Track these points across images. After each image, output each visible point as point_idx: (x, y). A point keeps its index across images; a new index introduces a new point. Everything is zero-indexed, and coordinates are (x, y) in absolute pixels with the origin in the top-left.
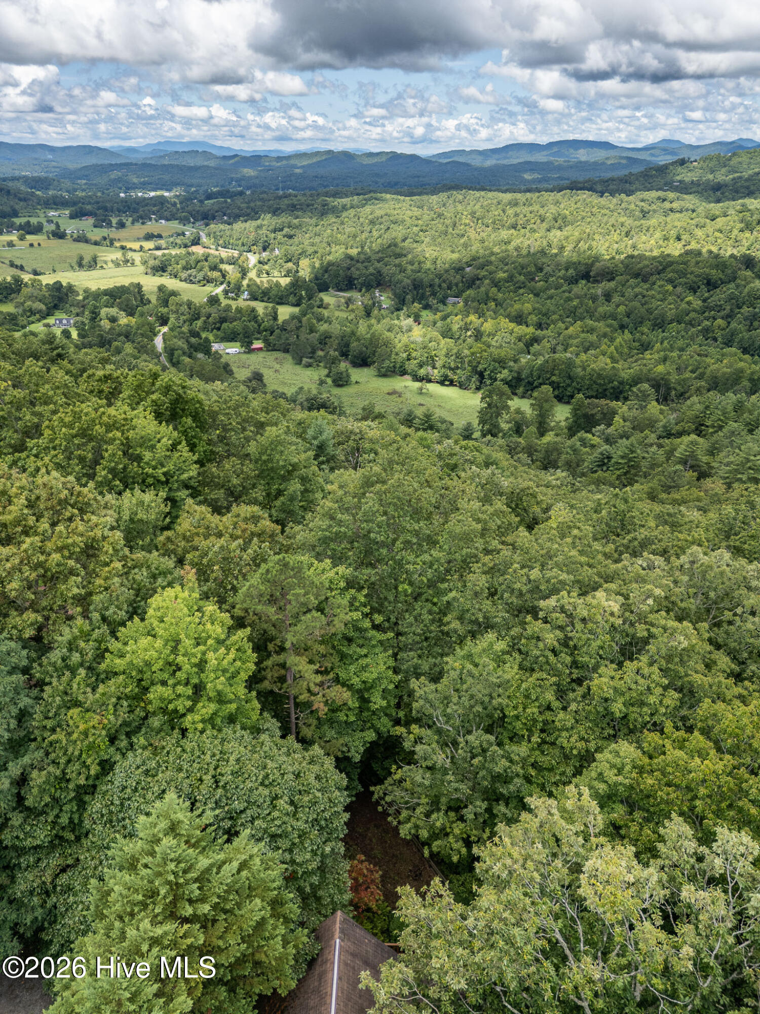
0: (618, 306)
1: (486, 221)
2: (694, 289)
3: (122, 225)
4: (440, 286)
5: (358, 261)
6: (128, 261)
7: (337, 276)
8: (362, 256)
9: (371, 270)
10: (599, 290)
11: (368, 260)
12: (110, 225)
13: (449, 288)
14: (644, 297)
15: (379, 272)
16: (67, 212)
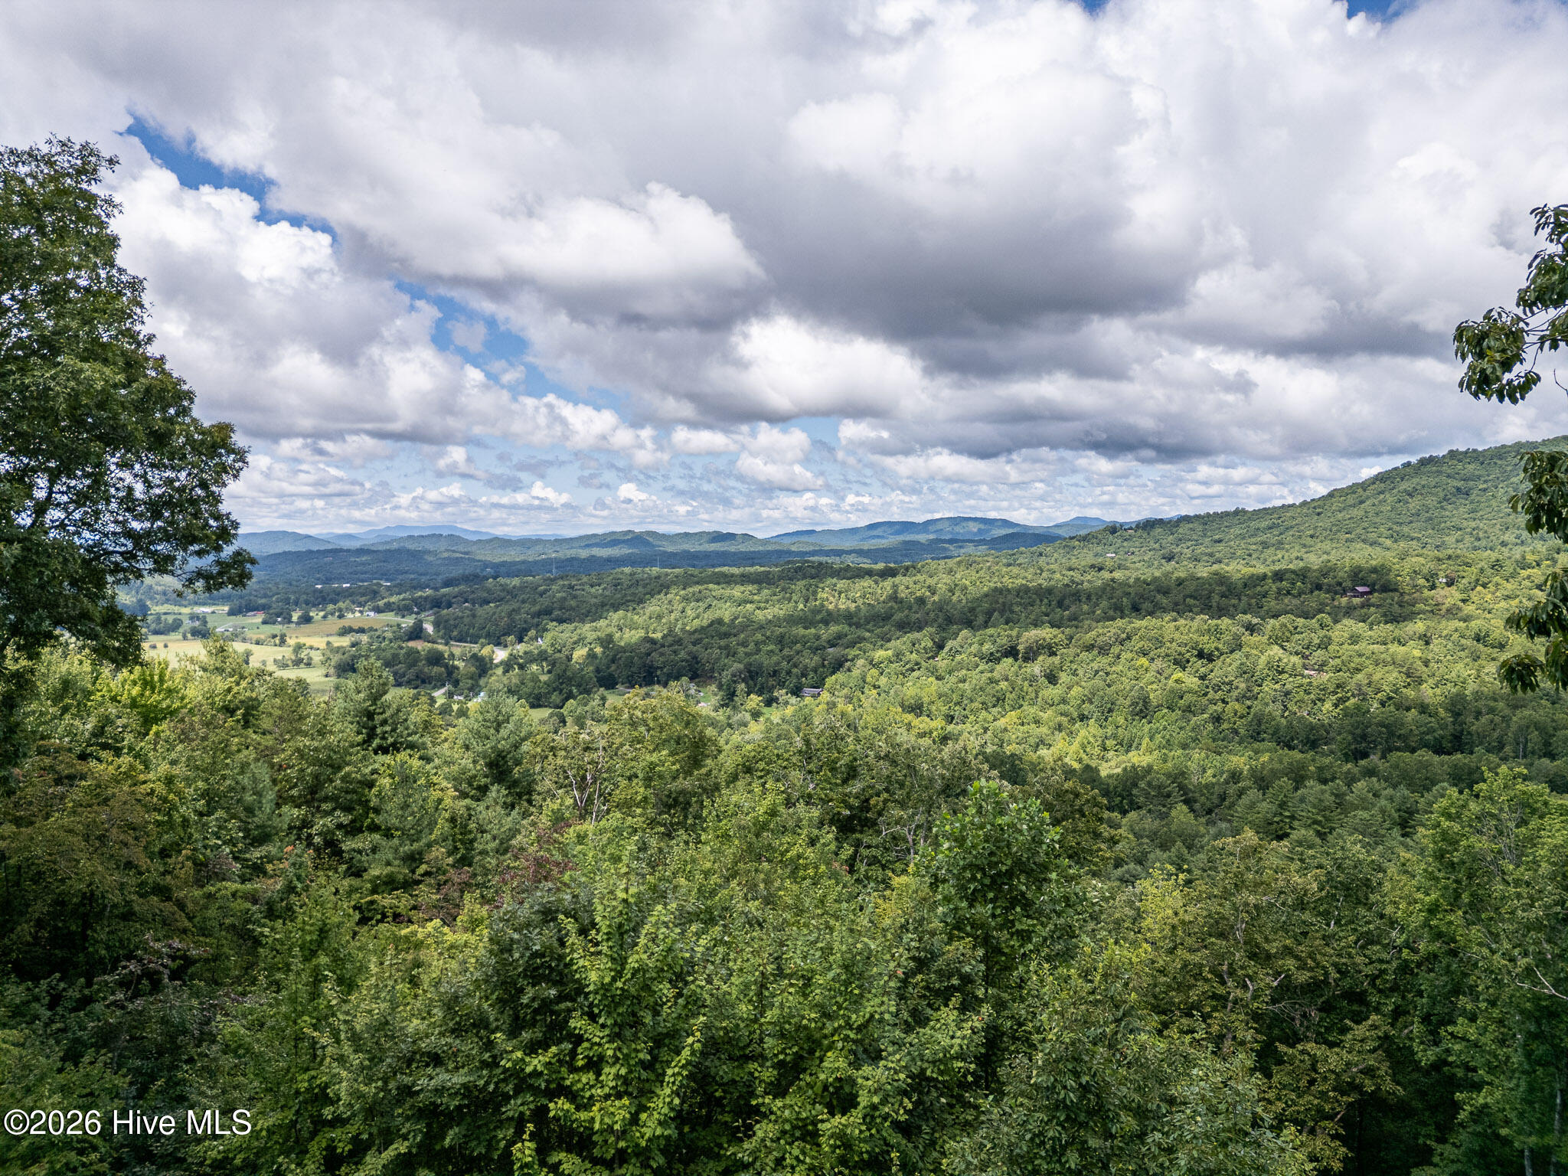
0: (1070, 688)
1: (851, 595)
2: (1181, 663)
3: (306, 620)
4: (789, 673)
5: (663, 646)
6: (301, 661)
7: (630, 663)
8: (670, 639)
9: (682, 654)
10: (1036, 668)
11: (679, 642)
12: (288, 620)
13: (804, 675)
14: (1107, 674)
15: (695, 658)
16: (226, 608)
